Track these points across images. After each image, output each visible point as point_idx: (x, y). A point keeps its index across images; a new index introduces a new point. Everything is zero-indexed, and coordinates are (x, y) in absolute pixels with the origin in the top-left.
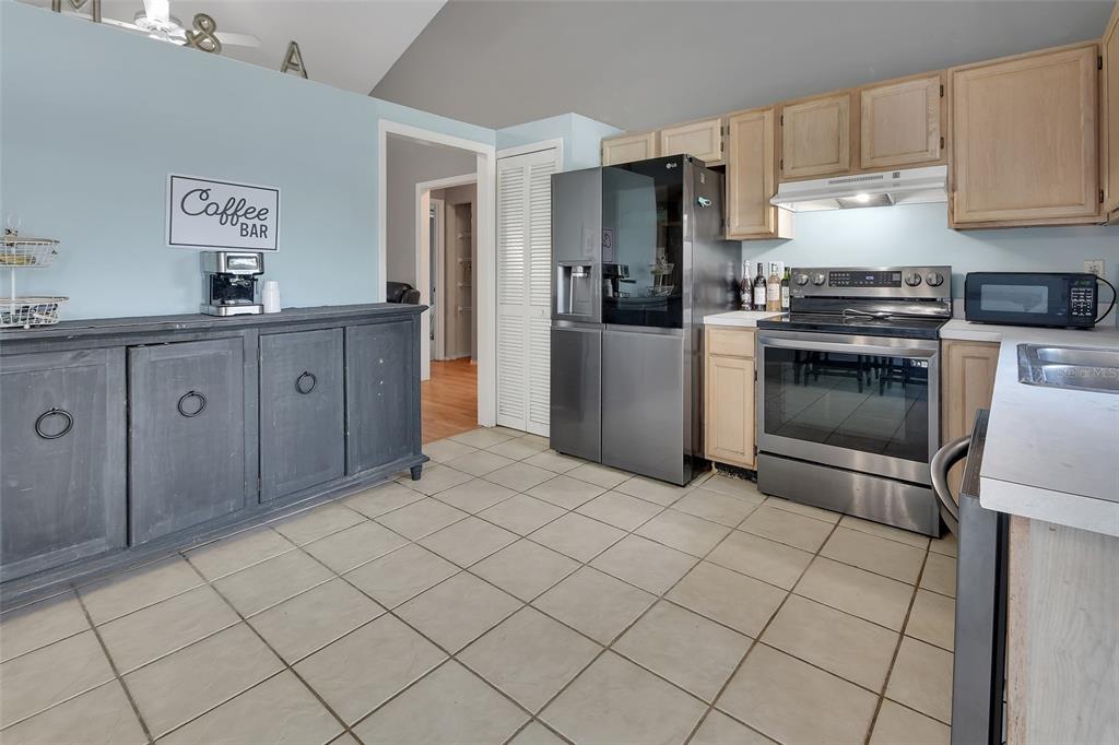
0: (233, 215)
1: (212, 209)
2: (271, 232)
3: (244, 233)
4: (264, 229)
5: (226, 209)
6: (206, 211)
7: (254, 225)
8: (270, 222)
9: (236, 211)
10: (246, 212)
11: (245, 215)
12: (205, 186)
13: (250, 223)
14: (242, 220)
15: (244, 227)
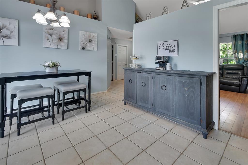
0: (168, 48)
1: (164, 48)
2: (176, 51)
3: (170, 52)
4: (174, 50)
5: (166, 47)
6: (163, 48)
7: (172, 50)
8: (176, 48)
9: (168, 47)
10: (170, 47)
11: (170, 48)
12: (163, 43)
13: (171, 49)
14: (170, 49)
15: (170, 50)
